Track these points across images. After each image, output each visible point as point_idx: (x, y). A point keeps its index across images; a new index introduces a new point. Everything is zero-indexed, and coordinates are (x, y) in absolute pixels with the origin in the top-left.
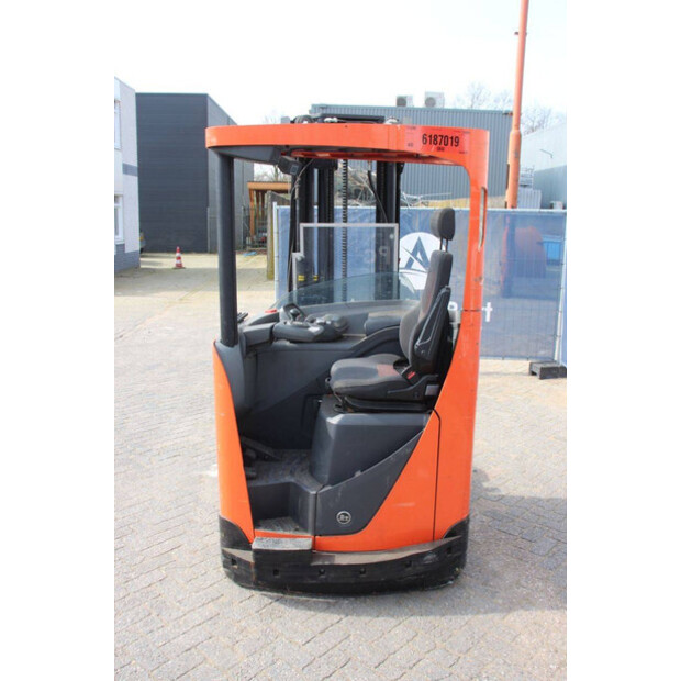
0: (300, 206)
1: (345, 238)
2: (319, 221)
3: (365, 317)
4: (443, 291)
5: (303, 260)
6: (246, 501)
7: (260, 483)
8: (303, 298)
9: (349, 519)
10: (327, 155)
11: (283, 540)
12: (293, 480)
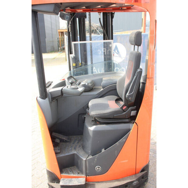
0: (72, 35)
1: (91, 47)
2: (80, 41)
3: (101, 80)
4: (139, 70)
5: (74, 57)
6: (56, 163)
7: (61, 155)
8: (75, 73)
9: (100, 169)
10: (82, 11)
11: (73, 179)
12: (75, 152)
